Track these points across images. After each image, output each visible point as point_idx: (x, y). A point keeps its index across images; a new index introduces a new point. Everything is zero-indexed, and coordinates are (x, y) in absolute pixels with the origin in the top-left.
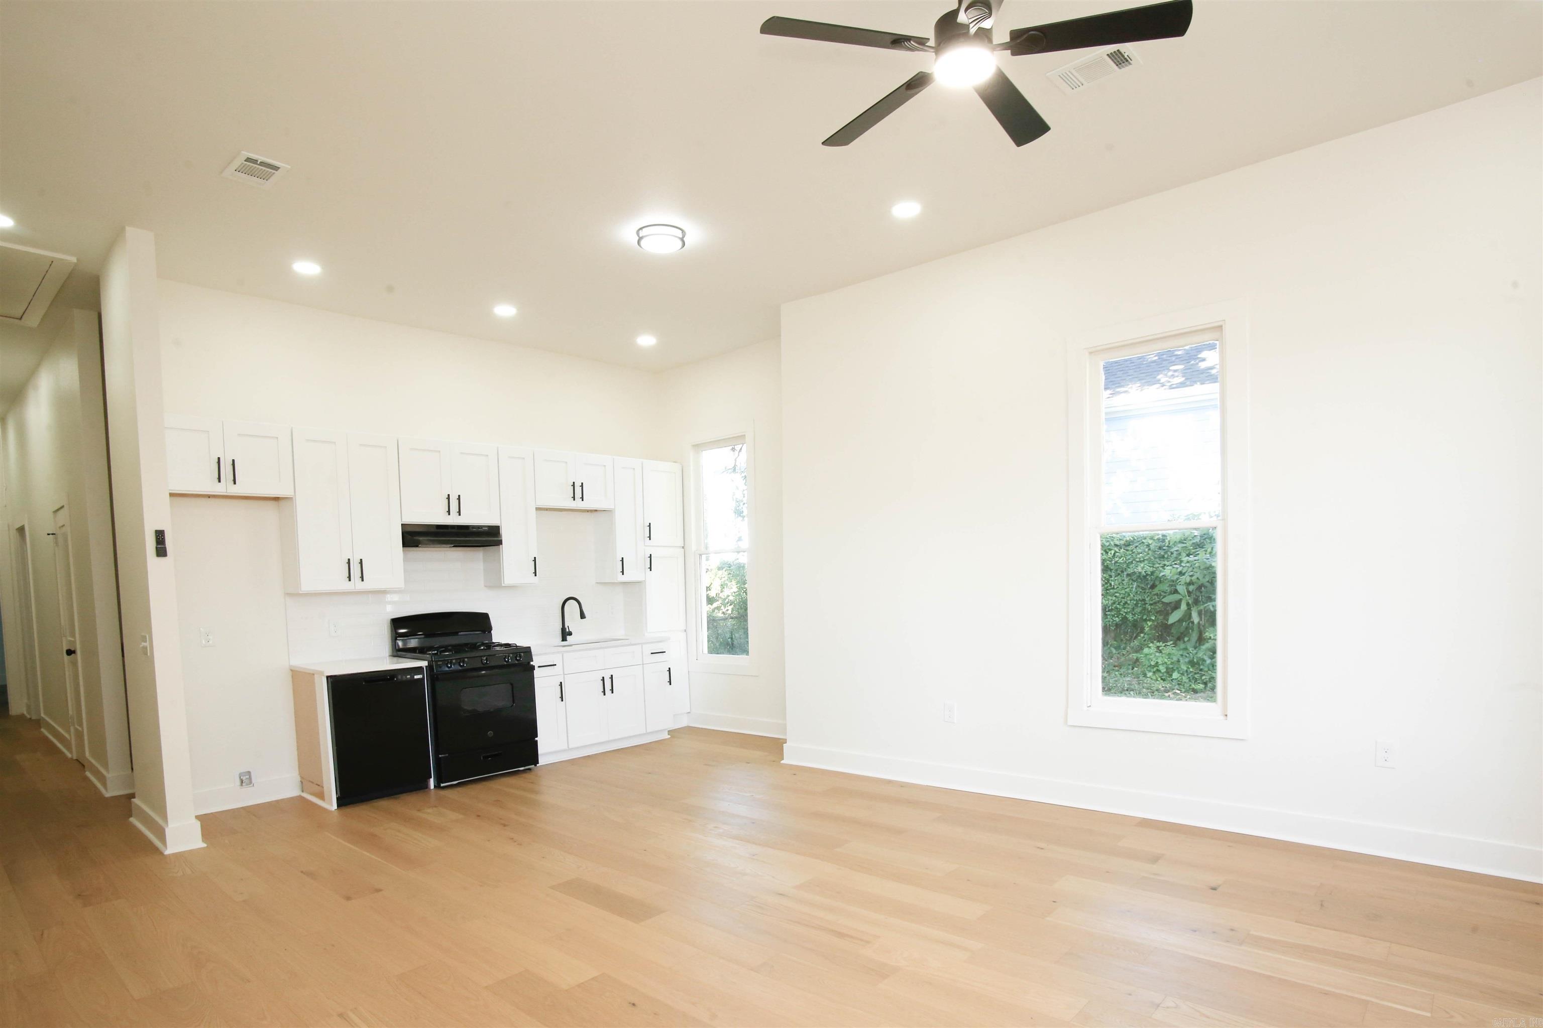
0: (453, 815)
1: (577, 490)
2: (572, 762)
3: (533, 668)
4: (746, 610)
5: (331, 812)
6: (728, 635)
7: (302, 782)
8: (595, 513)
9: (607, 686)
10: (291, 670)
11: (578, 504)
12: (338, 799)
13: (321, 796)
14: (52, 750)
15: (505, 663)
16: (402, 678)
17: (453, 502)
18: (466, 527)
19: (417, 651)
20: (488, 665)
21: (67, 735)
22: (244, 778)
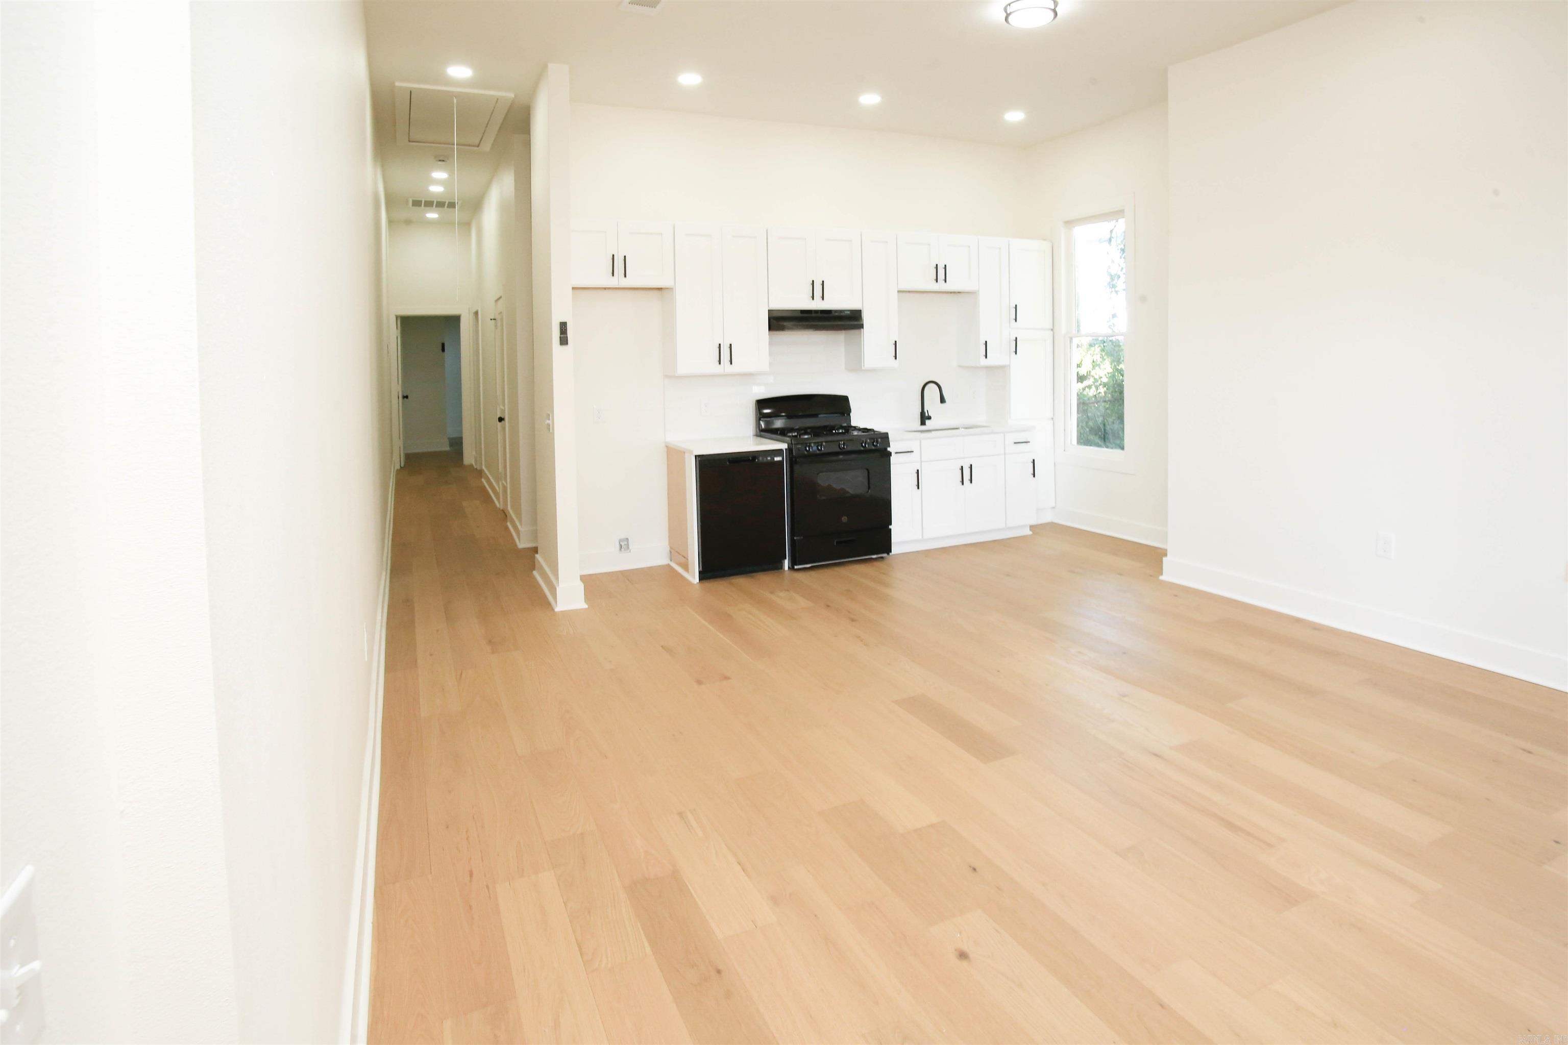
0: (803, 602)
1: (940, 273)
2: (926, 553)
3: (890, 454)
4: (1121, 393)
5: (694, 584)
6: (1100, 420)
7: (671, 552)
8: (959, 295)
9: (966, 475)
10: (667, 446)
11: (941, 286)
12: (700, 572)
13: (686, 567)
14: (487, 499)
15: (862, 448)
16: (763, 459)
17: (817, 288)
18: (829, 312)
19: (779, 432)
20: (844, 450)
21: (497, 488)
22: (623, 544)
